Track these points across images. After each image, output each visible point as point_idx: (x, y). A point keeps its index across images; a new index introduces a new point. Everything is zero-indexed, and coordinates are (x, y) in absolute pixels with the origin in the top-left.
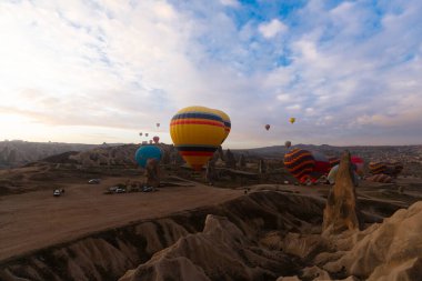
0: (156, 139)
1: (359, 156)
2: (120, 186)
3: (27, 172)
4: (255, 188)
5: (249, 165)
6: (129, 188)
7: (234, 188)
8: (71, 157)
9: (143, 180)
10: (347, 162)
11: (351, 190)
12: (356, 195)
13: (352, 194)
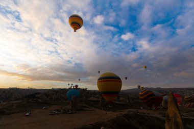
0: (76, 86)
1: (177, 93)
2: (58, 110)
3: (16, 103)
4: (126, 111)
5: (121, 99)
6: (62, 111)
7: (114, 111)
8: (37, 95)
9: (69, 107)
10: (172, 97)
11: (177, 112)
12: (181, 116)
13: (179, 115)
